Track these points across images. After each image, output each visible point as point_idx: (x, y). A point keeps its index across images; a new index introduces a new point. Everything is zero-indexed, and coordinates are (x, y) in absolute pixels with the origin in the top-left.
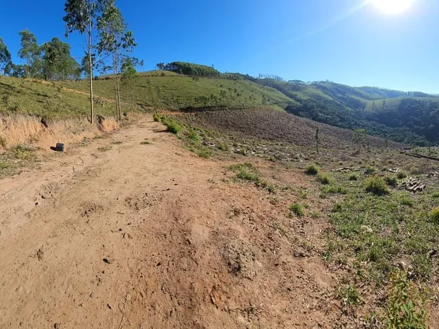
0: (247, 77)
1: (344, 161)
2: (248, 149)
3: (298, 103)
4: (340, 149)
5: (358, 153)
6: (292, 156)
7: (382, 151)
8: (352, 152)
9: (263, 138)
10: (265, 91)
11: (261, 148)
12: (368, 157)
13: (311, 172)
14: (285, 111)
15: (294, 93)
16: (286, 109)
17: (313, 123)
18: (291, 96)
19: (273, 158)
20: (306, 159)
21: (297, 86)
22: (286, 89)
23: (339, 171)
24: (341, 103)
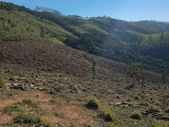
0: (22, 9)
1: (120, 94)
2: (27, 82)
3: (76, 37)
4: (115, 81)
5: (132, 86)
6: (71, 87)
7: (159, 88)
8: (126, 85)
9: (42, 70)
10: (43, 24)
11: (40, 79)
12: (143, 92)
13: (92, 106)
14: (64, 44)
15: (73, 27)
16: (65, 42)
17: (89, 55)
18: (70, 30)
19: (53, 90)
20: (84, 91)
21: (75, 21)
22: (65, 22)
23: (118, 105)
24: (117, 37)
